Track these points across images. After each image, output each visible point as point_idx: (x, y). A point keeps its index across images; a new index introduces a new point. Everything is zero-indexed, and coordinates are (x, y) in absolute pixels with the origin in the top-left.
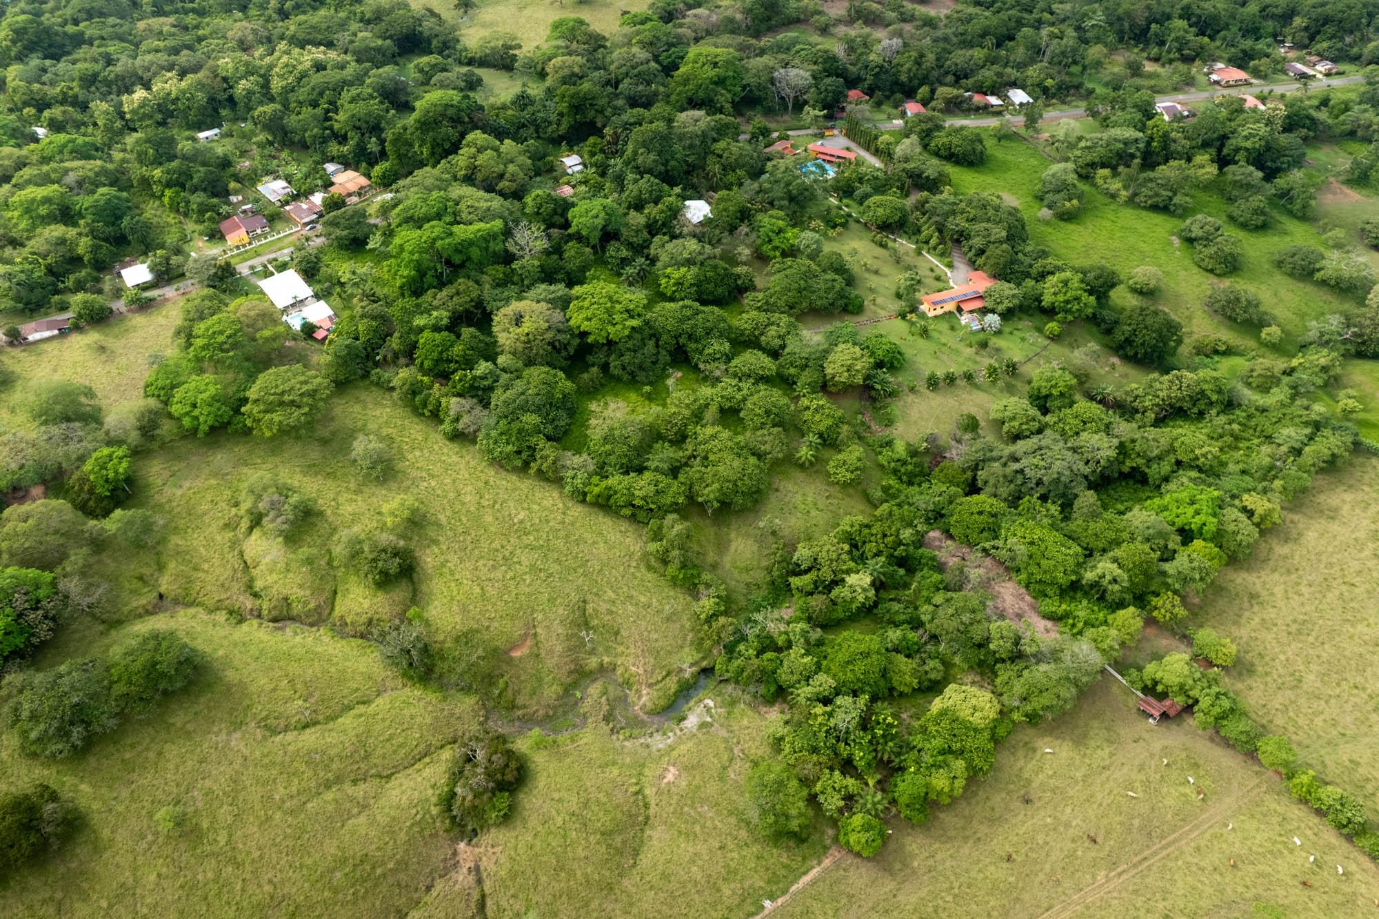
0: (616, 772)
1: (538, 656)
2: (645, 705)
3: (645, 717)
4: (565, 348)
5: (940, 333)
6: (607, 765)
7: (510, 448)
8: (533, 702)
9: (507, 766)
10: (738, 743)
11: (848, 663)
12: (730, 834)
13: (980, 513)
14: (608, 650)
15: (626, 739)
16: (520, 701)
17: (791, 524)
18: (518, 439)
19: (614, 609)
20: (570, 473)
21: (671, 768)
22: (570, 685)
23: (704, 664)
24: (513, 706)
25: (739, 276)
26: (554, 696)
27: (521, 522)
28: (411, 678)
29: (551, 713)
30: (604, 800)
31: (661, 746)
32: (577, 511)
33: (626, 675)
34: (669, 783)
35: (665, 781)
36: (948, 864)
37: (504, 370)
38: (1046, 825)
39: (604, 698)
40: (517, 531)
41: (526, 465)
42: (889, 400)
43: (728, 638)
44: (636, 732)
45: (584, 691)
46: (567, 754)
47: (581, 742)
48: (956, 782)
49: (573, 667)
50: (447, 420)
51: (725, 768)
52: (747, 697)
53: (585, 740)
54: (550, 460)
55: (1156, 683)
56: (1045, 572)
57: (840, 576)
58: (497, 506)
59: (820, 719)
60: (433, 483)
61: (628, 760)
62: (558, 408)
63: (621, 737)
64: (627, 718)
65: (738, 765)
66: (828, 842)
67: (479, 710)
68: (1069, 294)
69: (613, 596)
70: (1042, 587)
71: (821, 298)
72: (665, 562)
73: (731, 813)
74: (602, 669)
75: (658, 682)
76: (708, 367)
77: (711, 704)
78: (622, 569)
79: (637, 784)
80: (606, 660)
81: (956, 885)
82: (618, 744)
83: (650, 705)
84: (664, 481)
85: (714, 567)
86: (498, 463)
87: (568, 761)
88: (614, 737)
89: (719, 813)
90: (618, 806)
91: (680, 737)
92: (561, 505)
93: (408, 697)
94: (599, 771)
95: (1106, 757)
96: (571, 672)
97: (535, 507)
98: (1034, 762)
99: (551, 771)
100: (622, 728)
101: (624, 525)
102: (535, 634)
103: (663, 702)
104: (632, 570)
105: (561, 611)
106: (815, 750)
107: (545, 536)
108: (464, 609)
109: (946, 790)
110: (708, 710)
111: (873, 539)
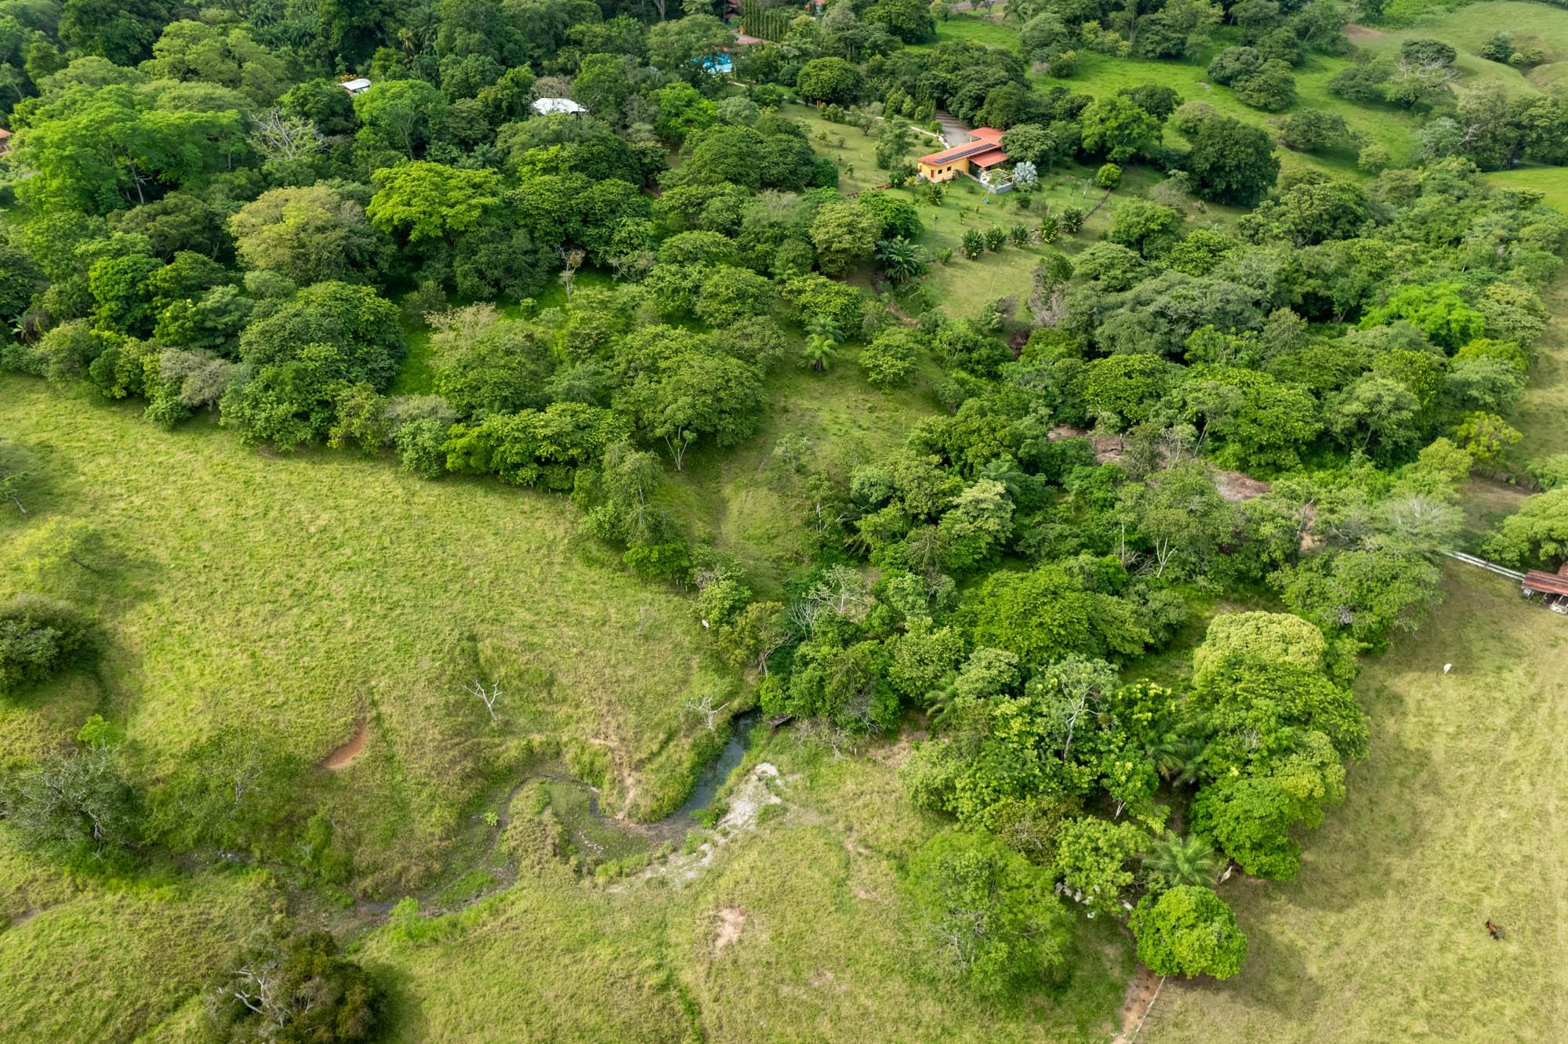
0: (604, 953)
1: (389, 759)
2: (636, 806)
3: (642, 830)
4: (374, 264)
5: (958, 198)
6: (583, 943)
7: (284, 408)
8: (393, 854)
9: (341, 1001)
10: (850, 829)
11: (1026, 614)
12: (902, 1018)
13: (1129, 375)
14: (538, 719)
15: (611, 882)
16: (363, 857)
17: (828, 453)
18: (297, 389)
19: (536, 640)
20: (407, 428)
21: (726, 913)
22: (469, 803)
23: (736, 704)
24: (349, 873)
25: (643, 153)
26: (438, 831)
27: (324, 530)
28: (99, 869)
29: (437, 867)
30: (594, 1020)
31: (691, 875)
32: (431, 495)
33: (586, 758)
34: (730, 946)
35: (721, 942)
36: (1374, 950)
37: (259, 295)
38: (1504, 825)
39: (548, 812)
40: (316, 546)
41: (322, 437)
42: (916, 279)
43: (771, 638)
44: (630, 861)
45: (503, 810)
46: (483, 941)
47: (511, 912)
48: (1328, 772)
49: (469, 764)
50: (159, 393)
51: (841, 884)
52: (844, 737)
53: (521, 906)
54: (364, 414)
55: (1536, 545)
56: (1272, 427)
57: (941, 502)
58: (272, 514)
59: (1016, 725)
60: (138, 501)
61: (627, 921)
62: (370, 342)
63: (601, 880)
64: (604, 842)
65: (864, 870)
66: (1116, 973)
67: (272, 899)
68: (1122, 116)
69: (530, 618)
70: (1268, 457)
71: (777, 164)
72: (617, 543)
73: (887, 971)
74: (533, 761)
75: (653, 756)
76: (624, 259)
77: (771, 770)
78: (537, 570)
79: (659, 967)
80: (537, 739)
81: (1416, 991)
82: (595, 896)
83: (647, 804)
84: (586, 413)
85: (710, 541)
86: (267, 442)
87: (492, 955)
88: (586, 883)
89: (860, 978)
90: (628, 1026)
91: (727, 849)
92: (399, 491)
93: (87, 913)
94: (567, 960)
95: (1524, 680)
96: (467, 777)
97: (350, 503)
98: (1412, 719)
99: (457, 988)
100: (597, 863)
101: (527, 502)
102: (378, 718)
103: (672, 792)
104: (557, 569)
105: (426, 664)
106: (1024, 788)
107: (374, 543)
108: (215, 699)
109: (1319, 792)
110: (769, 783)
111: (974, 438)
